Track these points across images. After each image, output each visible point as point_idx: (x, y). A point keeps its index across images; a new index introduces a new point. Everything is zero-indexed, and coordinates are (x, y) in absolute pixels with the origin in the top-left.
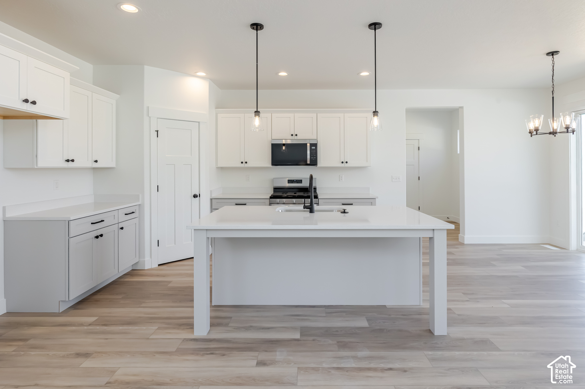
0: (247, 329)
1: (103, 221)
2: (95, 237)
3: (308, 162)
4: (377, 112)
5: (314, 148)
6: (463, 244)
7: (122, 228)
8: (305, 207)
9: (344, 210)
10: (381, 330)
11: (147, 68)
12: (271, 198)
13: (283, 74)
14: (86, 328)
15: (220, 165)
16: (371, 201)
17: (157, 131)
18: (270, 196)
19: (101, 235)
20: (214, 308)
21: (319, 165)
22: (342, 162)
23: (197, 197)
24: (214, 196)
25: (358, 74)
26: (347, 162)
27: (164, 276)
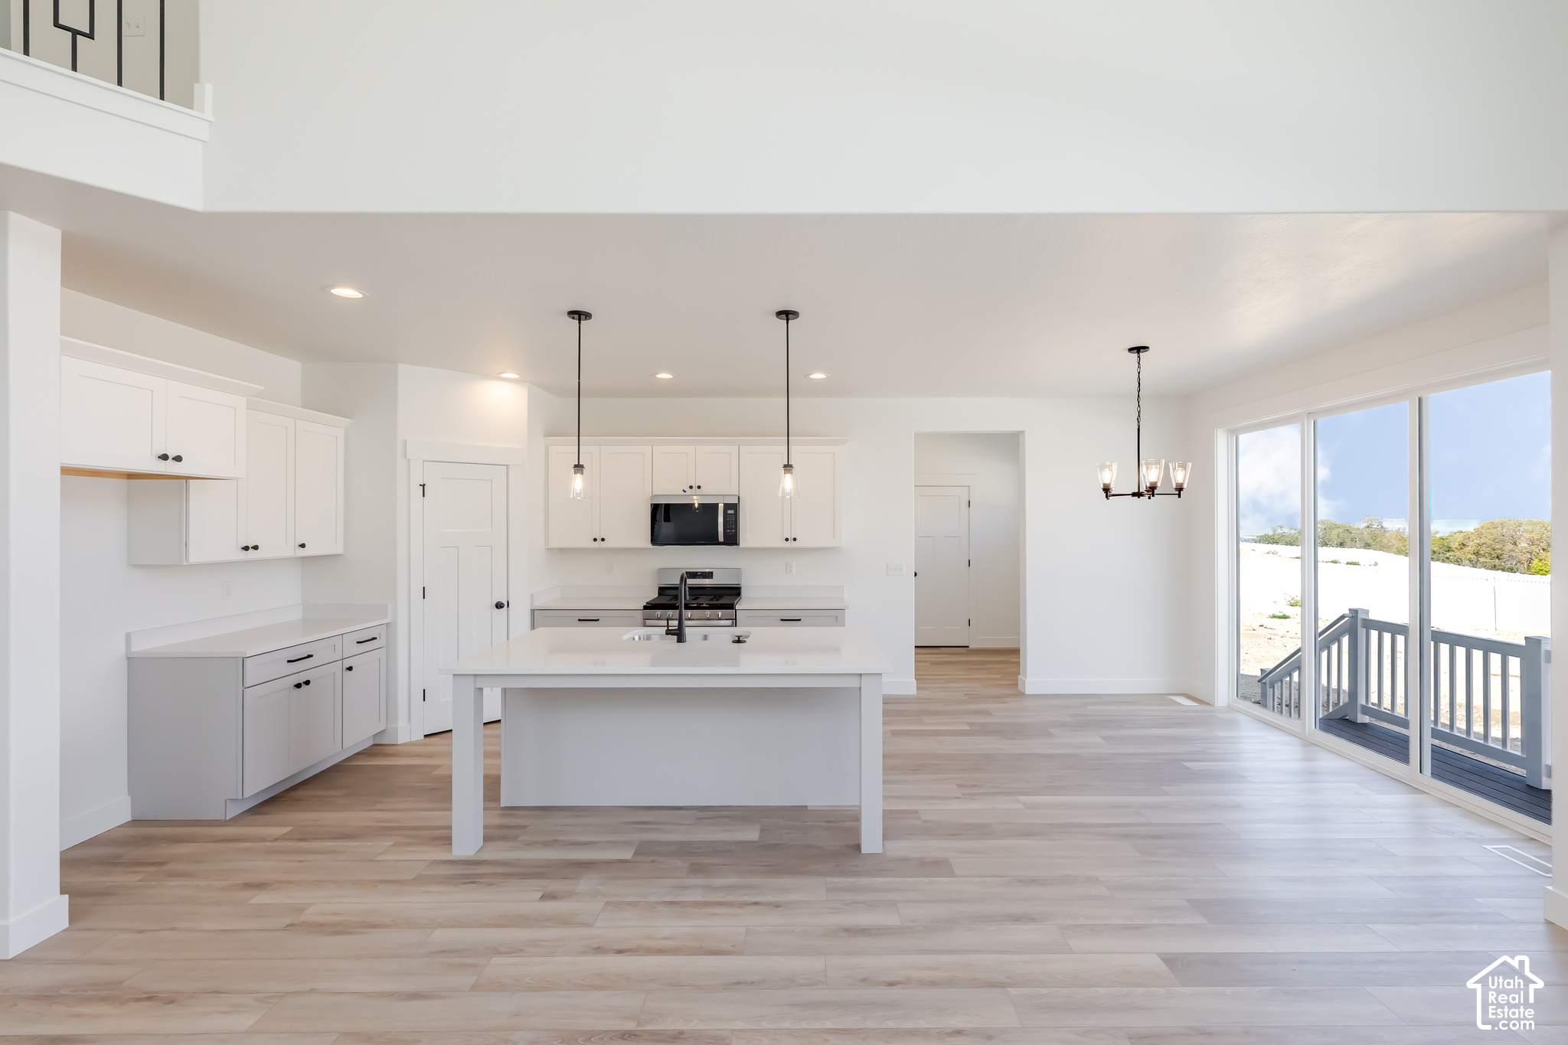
0: (546, 844)
1: (311, 656)
2: (295, 686)
3: (721, 539)
4: (791, 466)
5: (730, 512)
6: (1022, 695)
7: (350, 669)
8: (669, 632)
9: (739, 638)
10: (776, 846)
11: (401, 367)
12: (645, 608)
13: (664, 376)
14: (268, 844)
15: (553, 544)
16: (834, 616)
17: (424, 486)
18: (645, 604)
19: (307, 683)
20: (503, 812)
21: (742, 544)
22: (787, 540)
23: (502, 607)
24: (539, 603)
25: (807, 375)
26: (795, 539)
27: (429, 756)
